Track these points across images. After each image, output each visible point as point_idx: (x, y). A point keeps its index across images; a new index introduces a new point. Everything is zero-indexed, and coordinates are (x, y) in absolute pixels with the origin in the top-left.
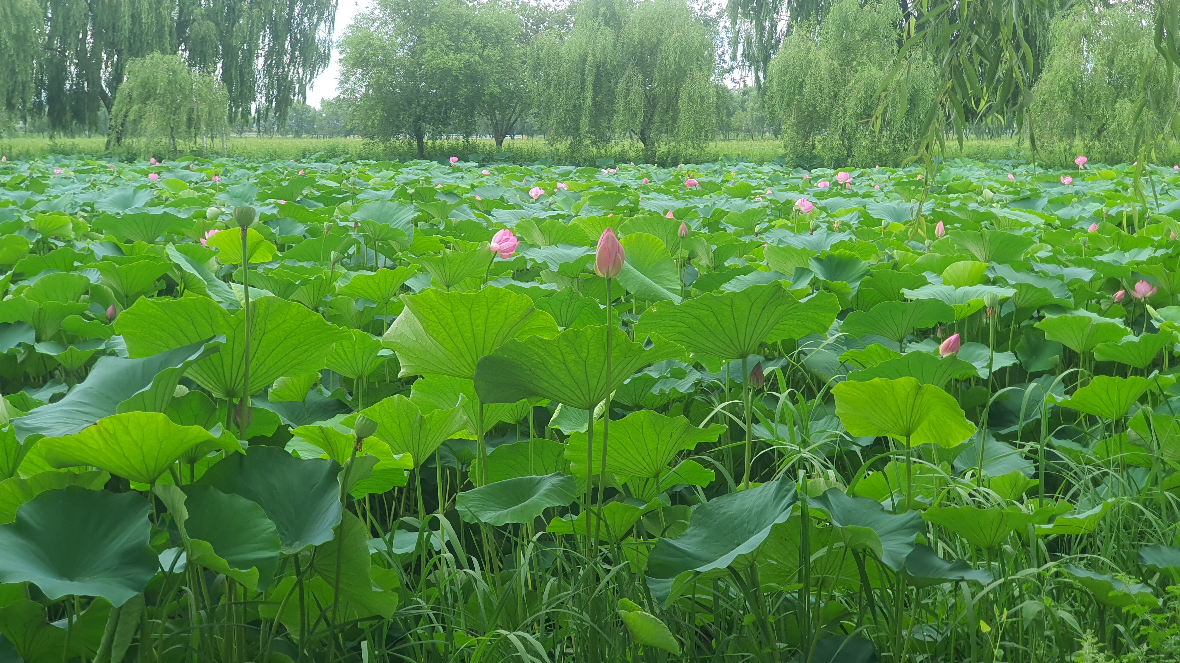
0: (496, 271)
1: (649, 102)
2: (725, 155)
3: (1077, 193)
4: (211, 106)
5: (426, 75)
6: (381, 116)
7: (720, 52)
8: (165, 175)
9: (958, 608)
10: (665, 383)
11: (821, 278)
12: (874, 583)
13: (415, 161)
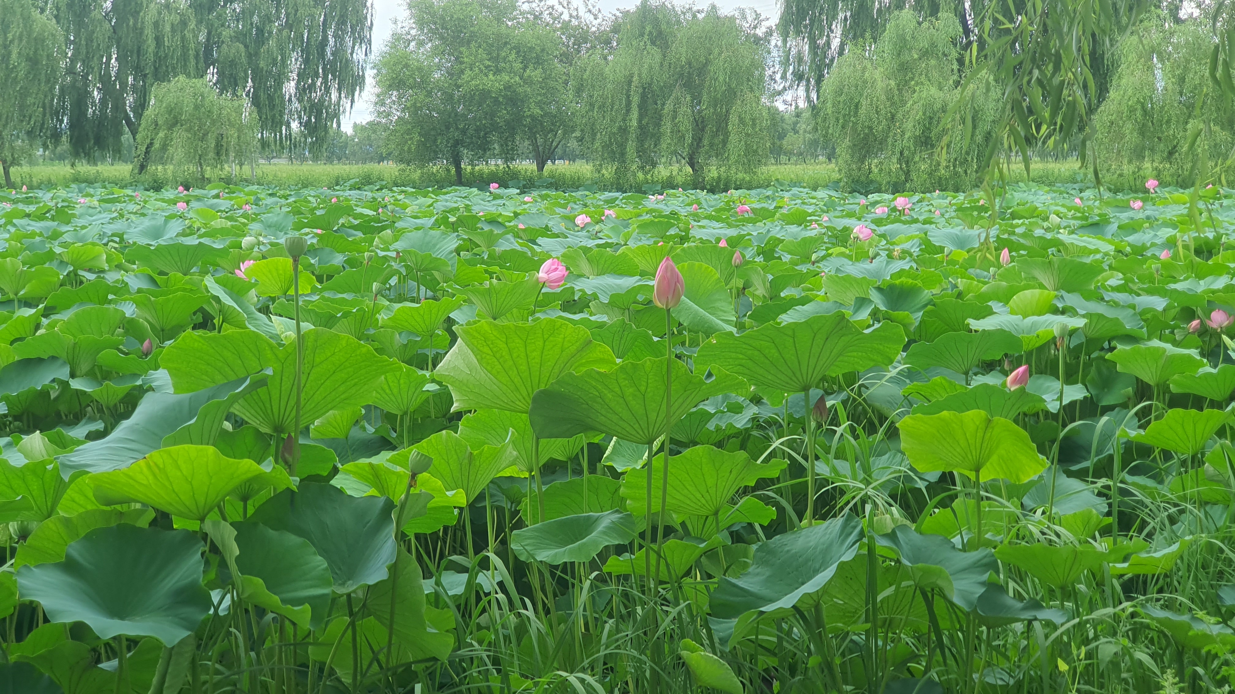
0: (544, 303)
1: (697, 125)
2: (777, 180)
3: (1148, 218)
4: (240, 130)
5: (464, 96)
6: (418, 141)
7: (770, 72)
8: (194, 204)
9: (1031, 651)
10: (721, 418)
11: (882, 308)
12: (944, 624)
13: (453, 187)
